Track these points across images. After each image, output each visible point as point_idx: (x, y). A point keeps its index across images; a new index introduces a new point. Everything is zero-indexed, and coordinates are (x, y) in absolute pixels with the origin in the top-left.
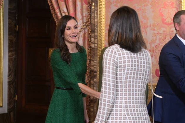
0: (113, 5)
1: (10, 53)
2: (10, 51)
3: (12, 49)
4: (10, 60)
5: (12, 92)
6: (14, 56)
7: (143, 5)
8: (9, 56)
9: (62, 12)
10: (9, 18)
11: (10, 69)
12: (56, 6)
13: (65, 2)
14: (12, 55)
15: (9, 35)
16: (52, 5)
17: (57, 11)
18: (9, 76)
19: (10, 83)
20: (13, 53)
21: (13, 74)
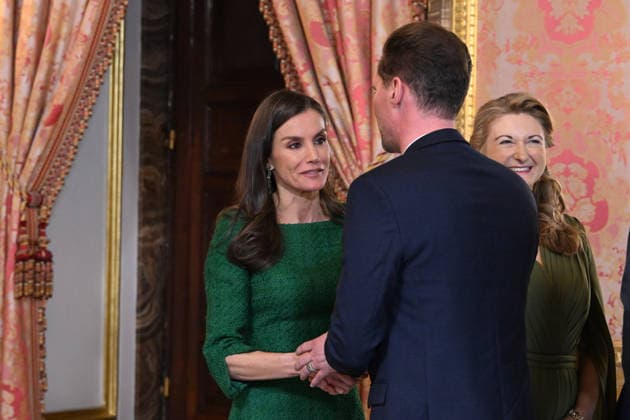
0: (503, 56)
1: (147, 229)
2: (144, 222)
3: (152, 214)
4: (145, 254)
5: (152, 366)
6: (160, 241)
7: (613, 56)
8: (142, 240)
9: (322, 81)
10: (143, 105)
11: (144, 286)
12: (300, 62)
13: (335, 47)
14: (155, 236)
15: (145, 162)
16: (288, 57)
17: (306, 78)
18: (140, 309)
19: (143, 336)
20: (158, 227)
21: (156, 303)
